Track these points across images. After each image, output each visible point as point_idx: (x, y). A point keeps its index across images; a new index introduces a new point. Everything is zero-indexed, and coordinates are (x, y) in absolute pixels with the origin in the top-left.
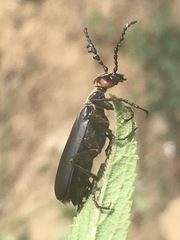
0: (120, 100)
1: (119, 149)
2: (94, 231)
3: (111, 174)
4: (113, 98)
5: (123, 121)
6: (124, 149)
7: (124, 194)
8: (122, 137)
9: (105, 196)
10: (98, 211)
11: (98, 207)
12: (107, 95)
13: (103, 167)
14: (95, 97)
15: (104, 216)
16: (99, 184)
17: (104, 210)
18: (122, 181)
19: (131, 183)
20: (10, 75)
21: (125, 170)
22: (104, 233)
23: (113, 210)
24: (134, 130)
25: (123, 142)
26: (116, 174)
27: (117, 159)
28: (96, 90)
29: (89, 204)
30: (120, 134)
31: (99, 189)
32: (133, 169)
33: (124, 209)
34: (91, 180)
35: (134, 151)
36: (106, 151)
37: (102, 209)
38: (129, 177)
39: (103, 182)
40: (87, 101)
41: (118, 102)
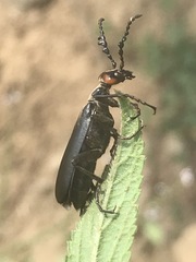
0: (126, 96)
1: (124, 149)
2: (97, 237)
3: (116, 175)
4: (118, 94)
5: (129, 119)
6: (130, 149)
7: (130, 197)
8: (128, 136)
9: (110, 199)
10: (101, 215)
11: (102, 211)
12: (112, 92)
13: (107, 168)
14: (98, 93)
15: (108, 221)
16: (103, 187)
17: (109, 215)
18: (127, 183)
19: (137, 185)
20: (12, 88)
21: (130, 171)
22: (108, 239)
23: (118, 214)
24: (140, 128)
25: (129, 142)
26: (122, 176)
27: (123, 160)
28: (100, 86)
29: (92, 207)
30: (125, 133)
31: (103, 192)
32: (139, 171)
33: (130, 213)
34: (95, 182)
35: (140, 151)
36: (111, 151)
37: (106, 213)
38: (135, 179)
39: (108, 185)
40: (90, 97)
41: (124, 97)
